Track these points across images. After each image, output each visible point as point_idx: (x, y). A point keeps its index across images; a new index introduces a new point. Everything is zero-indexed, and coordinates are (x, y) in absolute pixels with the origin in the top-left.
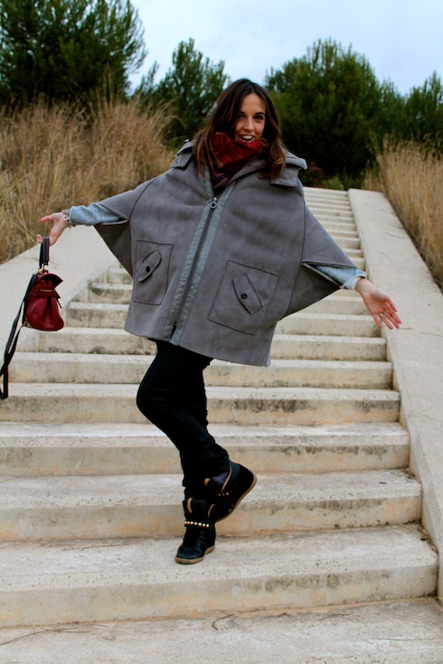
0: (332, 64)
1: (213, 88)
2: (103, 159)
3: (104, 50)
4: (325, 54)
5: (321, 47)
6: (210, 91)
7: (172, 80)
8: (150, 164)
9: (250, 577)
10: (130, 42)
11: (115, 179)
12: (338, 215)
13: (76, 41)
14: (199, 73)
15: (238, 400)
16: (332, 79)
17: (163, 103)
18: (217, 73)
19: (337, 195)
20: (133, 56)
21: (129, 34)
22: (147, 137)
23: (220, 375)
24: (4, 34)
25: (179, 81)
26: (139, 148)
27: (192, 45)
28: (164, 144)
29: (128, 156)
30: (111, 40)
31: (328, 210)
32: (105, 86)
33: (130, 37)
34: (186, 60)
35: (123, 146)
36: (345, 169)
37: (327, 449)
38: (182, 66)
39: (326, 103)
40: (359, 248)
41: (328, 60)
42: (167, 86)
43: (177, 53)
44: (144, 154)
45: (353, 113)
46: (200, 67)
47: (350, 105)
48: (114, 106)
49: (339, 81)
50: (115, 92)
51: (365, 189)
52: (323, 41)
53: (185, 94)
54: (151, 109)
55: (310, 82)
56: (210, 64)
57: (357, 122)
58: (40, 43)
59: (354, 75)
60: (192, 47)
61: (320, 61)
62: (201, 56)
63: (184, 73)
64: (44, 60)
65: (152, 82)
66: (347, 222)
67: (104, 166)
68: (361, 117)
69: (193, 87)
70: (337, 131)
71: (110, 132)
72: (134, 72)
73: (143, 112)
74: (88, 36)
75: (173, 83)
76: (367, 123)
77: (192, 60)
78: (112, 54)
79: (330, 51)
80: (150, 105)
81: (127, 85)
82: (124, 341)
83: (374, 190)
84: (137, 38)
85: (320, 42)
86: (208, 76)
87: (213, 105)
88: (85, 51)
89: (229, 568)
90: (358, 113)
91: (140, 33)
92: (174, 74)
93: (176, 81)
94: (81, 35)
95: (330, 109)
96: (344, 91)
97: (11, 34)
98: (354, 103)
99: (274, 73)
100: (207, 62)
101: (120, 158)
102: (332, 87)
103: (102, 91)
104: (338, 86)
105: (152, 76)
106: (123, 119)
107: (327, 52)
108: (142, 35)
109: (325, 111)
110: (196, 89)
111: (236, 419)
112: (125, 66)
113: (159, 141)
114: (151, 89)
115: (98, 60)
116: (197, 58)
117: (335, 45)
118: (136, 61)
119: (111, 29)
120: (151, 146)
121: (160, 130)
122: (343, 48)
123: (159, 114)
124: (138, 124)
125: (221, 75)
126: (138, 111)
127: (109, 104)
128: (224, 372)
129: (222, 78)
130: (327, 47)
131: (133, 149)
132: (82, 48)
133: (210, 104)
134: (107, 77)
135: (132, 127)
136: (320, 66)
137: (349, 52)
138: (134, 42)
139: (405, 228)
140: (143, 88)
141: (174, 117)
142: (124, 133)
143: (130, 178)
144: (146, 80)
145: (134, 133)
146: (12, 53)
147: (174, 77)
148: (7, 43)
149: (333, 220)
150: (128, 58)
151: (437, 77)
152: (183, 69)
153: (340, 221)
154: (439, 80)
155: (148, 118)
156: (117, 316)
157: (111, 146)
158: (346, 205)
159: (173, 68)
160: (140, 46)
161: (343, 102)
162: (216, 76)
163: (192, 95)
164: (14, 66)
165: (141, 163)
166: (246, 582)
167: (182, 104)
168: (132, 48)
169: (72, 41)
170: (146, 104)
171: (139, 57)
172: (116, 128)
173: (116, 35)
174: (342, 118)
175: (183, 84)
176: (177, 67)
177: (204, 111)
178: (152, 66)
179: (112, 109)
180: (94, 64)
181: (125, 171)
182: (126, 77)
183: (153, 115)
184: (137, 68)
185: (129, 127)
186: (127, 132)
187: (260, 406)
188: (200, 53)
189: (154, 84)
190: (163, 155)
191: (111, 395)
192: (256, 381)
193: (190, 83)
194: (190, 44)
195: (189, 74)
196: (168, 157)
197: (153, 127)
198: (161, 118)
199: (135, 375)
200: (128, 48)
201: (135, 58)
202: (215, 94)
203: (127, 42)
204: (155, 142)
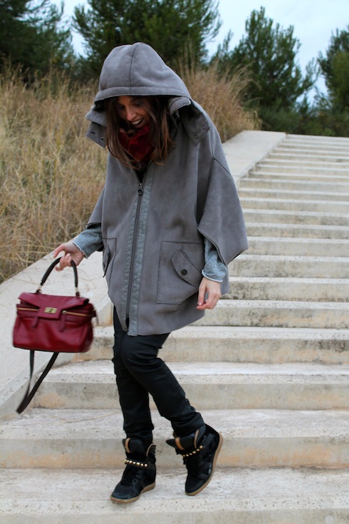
1: (284, 51)
3: (184, 22)
6: (280, 54)
7: (245, 46)
8: (229, 124)
9: (343, 507)
10: (207, 14)
13: (159, 16)
14: (269, 38)
15: (322, 341)
17: (239, 69)
18: (287, 37)
20: (209, 26)
21: (206, 7)
22: (226, 100)
23: (303, 317)
24: (95, 14)
25: (252, 47)
26: (219, 111)
27: (263, 12)
28: (241, 106)
30: (189, 13)
32: (186, 55)
33: (207, 9)
34: (258, 26)
38: (254, 32)
42: (241, 52)
43: (249, 21)
44: (223, 115)
46: (271, 33)
48: (195, 74)
53: (257, 59)
54: (229, 74)
56: (279, 30)
58: (127, 19)
60: (263, 15)
62: (271, 23)
63: (256, 39)
64: (131, 35)
65: (227, 49)
69: (265, 52)
72: (210, 40)
73: (220, 77)
74: (169, 10)
75: (246, 48)
77: (264, 26)
78: (190, 25)
80: (228, 70)
81: (205, 53)
84: (213, 10)
86: (278, 40)
87: (284, 66)
88: (167, 25)
89: (322, 498)
91: (215, 5)
92: (247, 40)
93: (249, 47)
94: (163, 10)
97: (102, 14)
99: (340, 33)
100: (278, 27)
103: (184, 60)
105: (227, 43)
106: (204, 85)
108: (217, 6)
110: (267, 53)
111: (321, 359)
112: (203, 36)
113: (237, 102)
114: (226, 56)
115: (178, 32)
116: (268, 24)
118: (212, 30)
119: (189, 3)
120: (229, 108)
121: (237, 93)
123: (236, 78)
124: (217, 88)
125: (291, 39)
126: (217, 76)
127: (190, 72)
128: (307, 315)
129: (292, 42)
131: (214, 112)
132: (164, 22)
133: (281, 67)
134: (188, 48)
135: (212, 91)
138: (210, 14)
140: (219, 55)
141: (251, 80)
142: (205, 97)
144: (222, 47)
145: (214, 97)
146: (102, 31)
147: (247, 43)
148: (98, 22)
150: (205, 28)
152: (255, 36)
155: (226, 82)
159: (246, 35)
160: (215, 17)
162: (286, 40)
163: (264, 59)
164: (105, 42)
166: (339, 512)
167: (255, 68)
168: (208, 19)
169: (155, 16)
170: (223, 69)
171: (215, 27)
173: (194, 8)
175: (255, 49)
176: (250, 34)
177: (275, 74)
178: (227, 35)
179: (193, 76)
180: (175, 36)
182: (204, 46)
183: (231, 80)
184: (214, 37)
185: (210, 91)
186: (208, 96)
187: (343, 346)
188: (270, 20)
189: (229, 51)
190: (240, 115)
191: (205, 336)
192: (338, 323)
193: (262, 48)
194: (261, 12)
195: (261, 40)
196: (245, 117)
197: (231, 91)
198: (238, 82)
199: (225, 318)
200: (205, 20)
201: (211, 28)
202: (286, 56)
203: (204, 14)
204: (233, 104)
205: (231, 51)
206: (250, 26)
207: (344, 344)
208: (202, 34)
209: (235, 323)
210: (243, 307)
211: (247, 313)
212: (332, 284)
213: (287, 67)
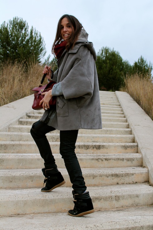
0: (108, 55)
10: (41, 48)
15: (79, 145)
16: (108, 59)
19: (111, 93)
20: (42, 52)
30: (34, 47)
33: (41, 46)
36: (114, 88)
37: (112, 159)
39: (106, 67)
41: (106, 53)
45: (115, 70)
47: (114, 67)
49: (110, 60)
51: (121, 91)
52: (104, 47)
57: (117, 72)
58: (11, 49)
59: (115, 58)
61: (104, 54)
65: (48, 61)
66: (115, 99)
68: (118, 71)
70: (110, 76)
72: (42, 57)
74: (27, 46)
76: (120, 73)
78: (35, 51)
79: (107, 50)
81: (40, 62)
83: (124, 91)
84: (43, 47)
85: (103, 48)
90: (117, 70)
91: (44, 45)
94: (24, 46)
95: (108, 69)
96: (112, 63)
97: (2, 46)
98: (116, 67)
102: (108, 61)
105: (48, 59)
107: (106, 51)
109: (106, 69)
111: (79, 152)
114: (48, 63)
117: (108, 48)
118: (43, 54)
119: (34, 44)
130: (105, 49)
136: (104, 55)
137: (113, 50)
139: (135, 100)
140: (46, 63)
144: (46, 60)
146: (2, 52)
147: (55, 59)
149: (110, 99)
150: (40, 53)
151: (142, 57)
153: (113, 99)
154: (143, 58)
158: (115, 95)
160: (44, 49)
161: (112, 66)
164: (3, 57)
168: (42, 50)
169: (22, 47)
171: (44, 53)
173: (37, 45)
174: (112, 71)
178: (48, 56)
182: (40, 59)
200: (40, 50)
205: (50, 62)
208: (39, 55)
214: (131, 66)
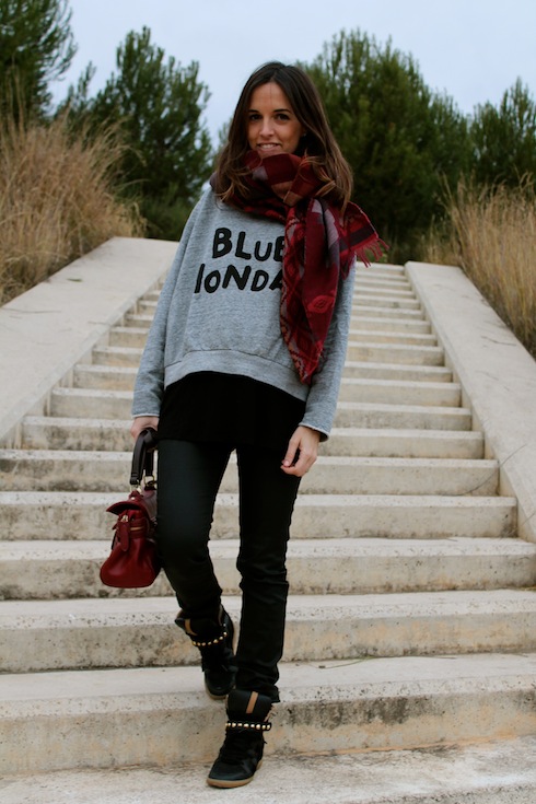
0: (363, 68)
1: (182, 105)
2: (10, 217)
3: (9, 43)
4: (351, 54)
5: (344, 41)
6: (176, 109)
7: (116, 91)
8: (89, 225)
10: (50, 31)
11: (31, 252)
12: (396, 305)
14: (158, 80)
16: (363, 90)
17: (107, 125)
18: (187, 80)
19: (388, 271)
20: (55, 52)
22: (81, 181)
25: (128, 94)
26: (70, 200)
27: (146, 36)
28: (112, 192)
29: (53, 212)
30: (19, 27)
31: (380, 299)
32: (10, 96)
33: (50, 22)
34: (138, 60)
35: (43, 195)
36: (386, 228)
38: (132, 70)
39: (355, 127)
40: (442, 364)
41: (355, 62)
42: (108, 101)
43: (124, 49)
44: (77, 208)
45: (396, 142)
46: (161, 72)
47: (392, 131)
48: (26, 130)
49: (375, 94)
50: (29, 106)
51: (429, 262)
52: (347, 33)
53: (136, 117)
54: (88, 134)
55: (330, 94)
56: (175, 68)
57: (402, 156)
59: (396, 85)
60: (148, 41)
61: (343, 63)
62: (161, 54)
63: (135, 81)
65: (84, 95)
66: (414, 317)
67: (11, 230)
68: (409, 148)
69: (150, 103)
70: (373, 171)
71: (20, 172)
72: (56, 77)
73: (72, 140)
75: (118, 95)
76: (419, 157)
77: (148, 60)
78: (21, 49)
79: (358, 48)
80: (86, 128)
81: (46, 99)
82: (58, 571)
83: (443, 262)
84: (61, 24)
85: (343, 34)
86: (173, 86)
87: (182, 130)
90: (404, 142)
91: (65, 17)
92: (118, 82)
93: (122, 91)
95: (362, 137)
96: (382, 109)
98: (399, 128)
100: (172, 64)
101: (38, 215)
102: (364, 102)
104: (372, 103)
105: (85, 85)
106: (42, 152)
107: (354, 51)
108: (68, 19)
109: (354, 139)
110: (154, 105)
112: (42, 69)
113: (103, 185)
114: (83, 106)
116: (155, 58)
117: (366, 39)
118: (59, 60)
119: (18, 10)
120: (89, 196)
121: (103, 170)
122: (378, 44)
123: (100, 144)
124: (66, 159)
125: (194, 84)
126: (66, 138)
127: (17, 127)
129: (196, 89)
130: (353, 42)
131: (61, 202)
133: (177, 130)
134: (14, 84)
135: (58, 163)
136: (344, 71)
137: (388, 49)
138: (55, 31)
139: (510, 326)
140: (71, 105)
141: (126, 147)
142: (44, 174)
143: (55, 251)
144: (76, 91)
145: (61, 175)
147: (119, 86)
149: (391, 316)
150: (47, 56)
151: (523, 87)
152: (133, 75)
153: (402, 316)
154: (526, 91)
155: (84, 149)
156: (42, 515)
157: (23, 196)
158: (405, 288)
159: (118, 73)
160: (64, 38)
161: (381, 126)
162: (186, 85)
163: (147, 115)
165: (73, 224)
167: (133, 126)
168: (53, 41)
170: (77, 128)
171: (64, 56)
172: (32, 165)
173: (29, 18)
174: (380, 151)
175: (133, 98)
176: (124, 72)
177: (167, 141)
178: (85, 71)
179: (22, 135)
181: (48, 237)
182: (44, 86)
183: (92, 146)
184: (61, 72)
185: (53, 163)
186: (49, 172)
187: (337, 715)
188: (159, 50)
189: (88, 98)
190: (109, 210)
191: (37, 712)
192: (318, 648)
193: (145, 97)
194: (144, 36)
195: (144, 84)
196: (116, 213)
197: (92, 165)
198: (105, 151)
199: (83, 652)
200: (46, 41)
201: (57, 56)
202: (185, 113)
203: (45, 31)
204: (96, 189)
205: (92, 99)
206: (125, 58)
207: (341, 711)
208: (41, 65)
209: (105, 661)
210: (122, 624)
211: (130, 638)
212: (300, 558)
213: (186, 131)
214: (464, 122)
